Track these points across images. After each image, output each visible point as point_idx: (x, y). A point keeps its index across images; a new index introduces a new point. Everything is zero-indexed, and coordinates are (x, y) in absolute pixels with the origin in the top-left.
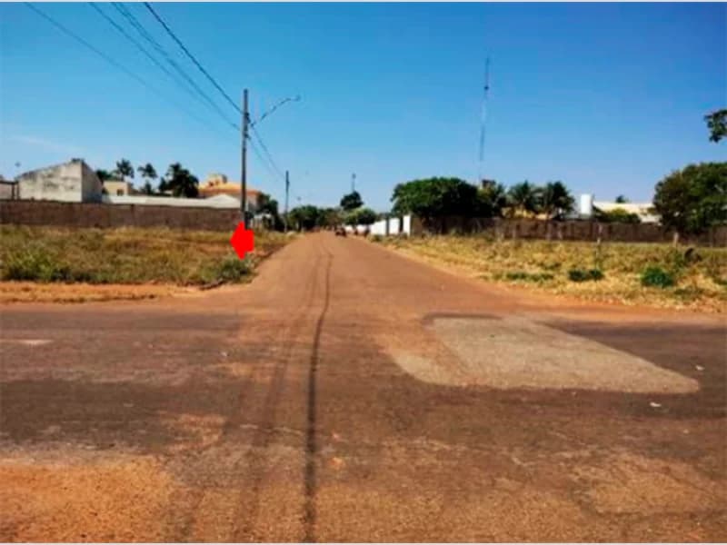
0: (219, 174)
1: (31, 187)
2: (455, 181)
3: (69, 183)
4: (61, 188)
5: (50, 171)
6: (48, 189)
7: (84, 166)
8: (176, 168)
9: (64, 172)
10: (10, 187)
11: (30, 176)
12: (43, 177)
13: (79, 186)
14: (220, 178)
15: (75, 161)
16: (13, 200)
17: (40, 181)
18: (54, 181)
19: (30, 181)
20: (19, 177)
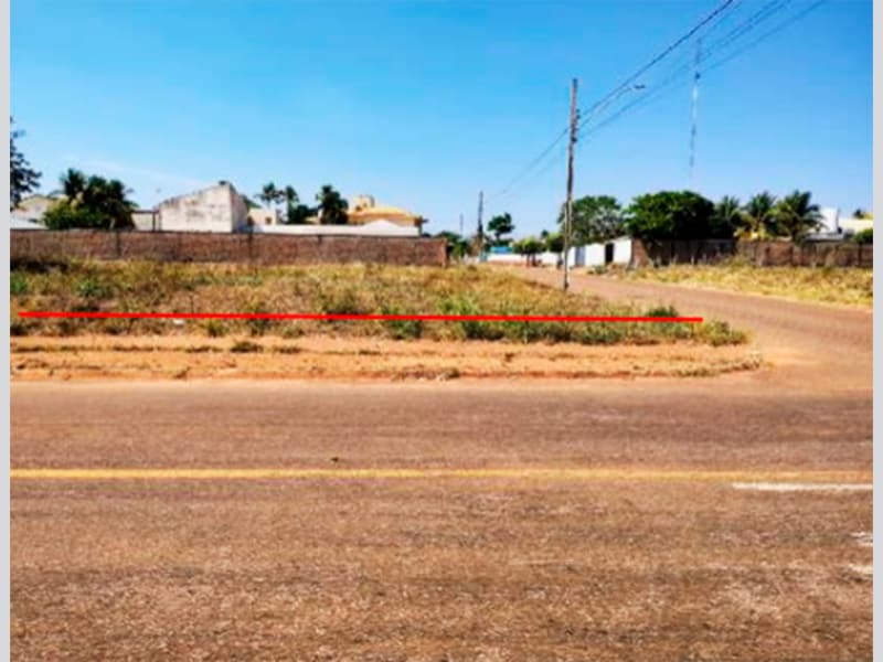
0: (367, 196)
1: (173, 217)
2: (689, 195)
3: (216, 211)
4: (209, 217)
5: (195, 198)
6: (192, 219)
7: (232, 189)
8: (327, 190)
9: (210, 198)
10: (150, 216)
11: (173, 203)
12: (187, 204)
13: (228, 214)
14: (367, 201)
15: (223, 183)
16: (153, 232)
17: (184, 209)
18: (199, 209)
19: (172, 210)
20: (160, 205)
